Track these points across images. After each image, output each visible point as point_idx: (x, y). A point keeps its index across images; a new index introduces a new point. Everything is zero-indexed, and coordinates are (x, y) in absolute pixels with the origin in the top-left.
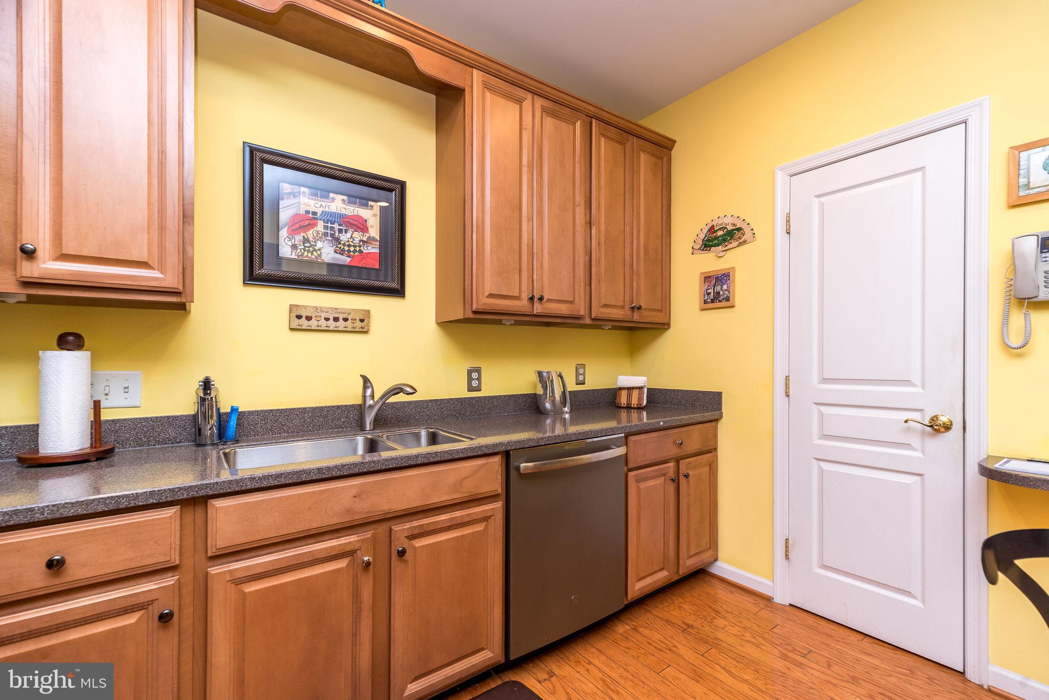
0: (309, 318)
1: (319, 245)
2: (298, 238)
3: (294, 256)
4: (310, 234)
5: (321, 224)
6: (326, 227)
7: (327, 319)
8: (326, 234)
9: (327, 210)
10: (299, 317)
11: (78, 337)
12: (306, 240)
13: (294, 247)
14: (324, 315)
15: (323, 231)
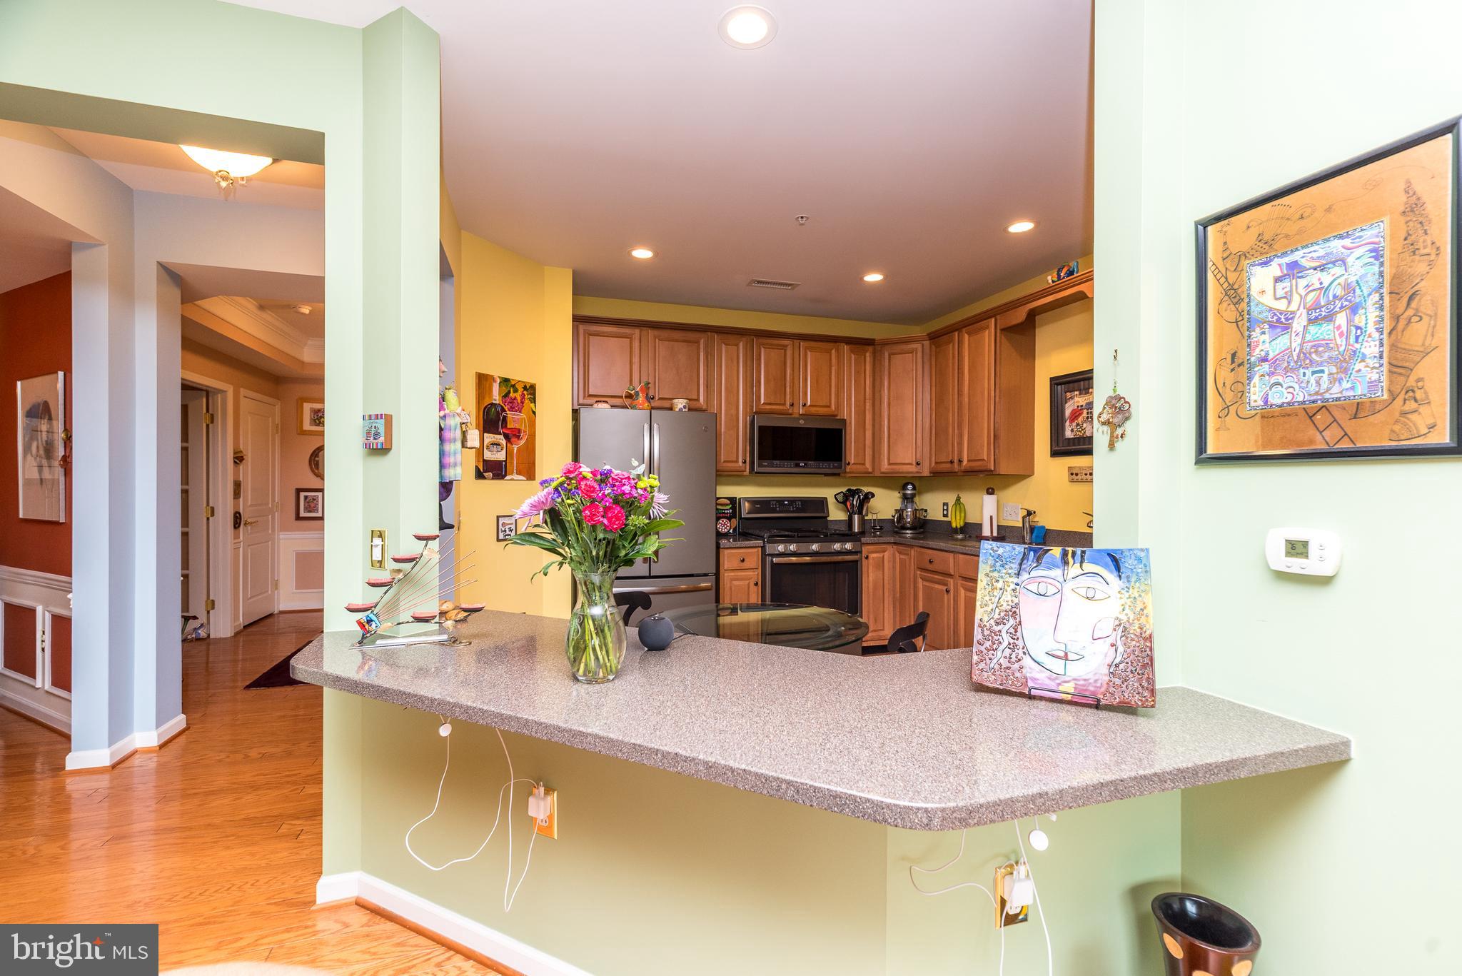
0: (1077, 475)
1: (1085, 425)
2: (1074, 424)
3: (1072, 437)
4: (1080, 420)
5: (1085, 411)
6: (1088, 413)
7: (1086, 474)
8: (1088, 418)
9: (1088, 401)
10: (1072, 474)
11: (993, 489)
12: (1078, 425)
13: (1072, 430)
14: (1084, 472)
15: (1086, 416)
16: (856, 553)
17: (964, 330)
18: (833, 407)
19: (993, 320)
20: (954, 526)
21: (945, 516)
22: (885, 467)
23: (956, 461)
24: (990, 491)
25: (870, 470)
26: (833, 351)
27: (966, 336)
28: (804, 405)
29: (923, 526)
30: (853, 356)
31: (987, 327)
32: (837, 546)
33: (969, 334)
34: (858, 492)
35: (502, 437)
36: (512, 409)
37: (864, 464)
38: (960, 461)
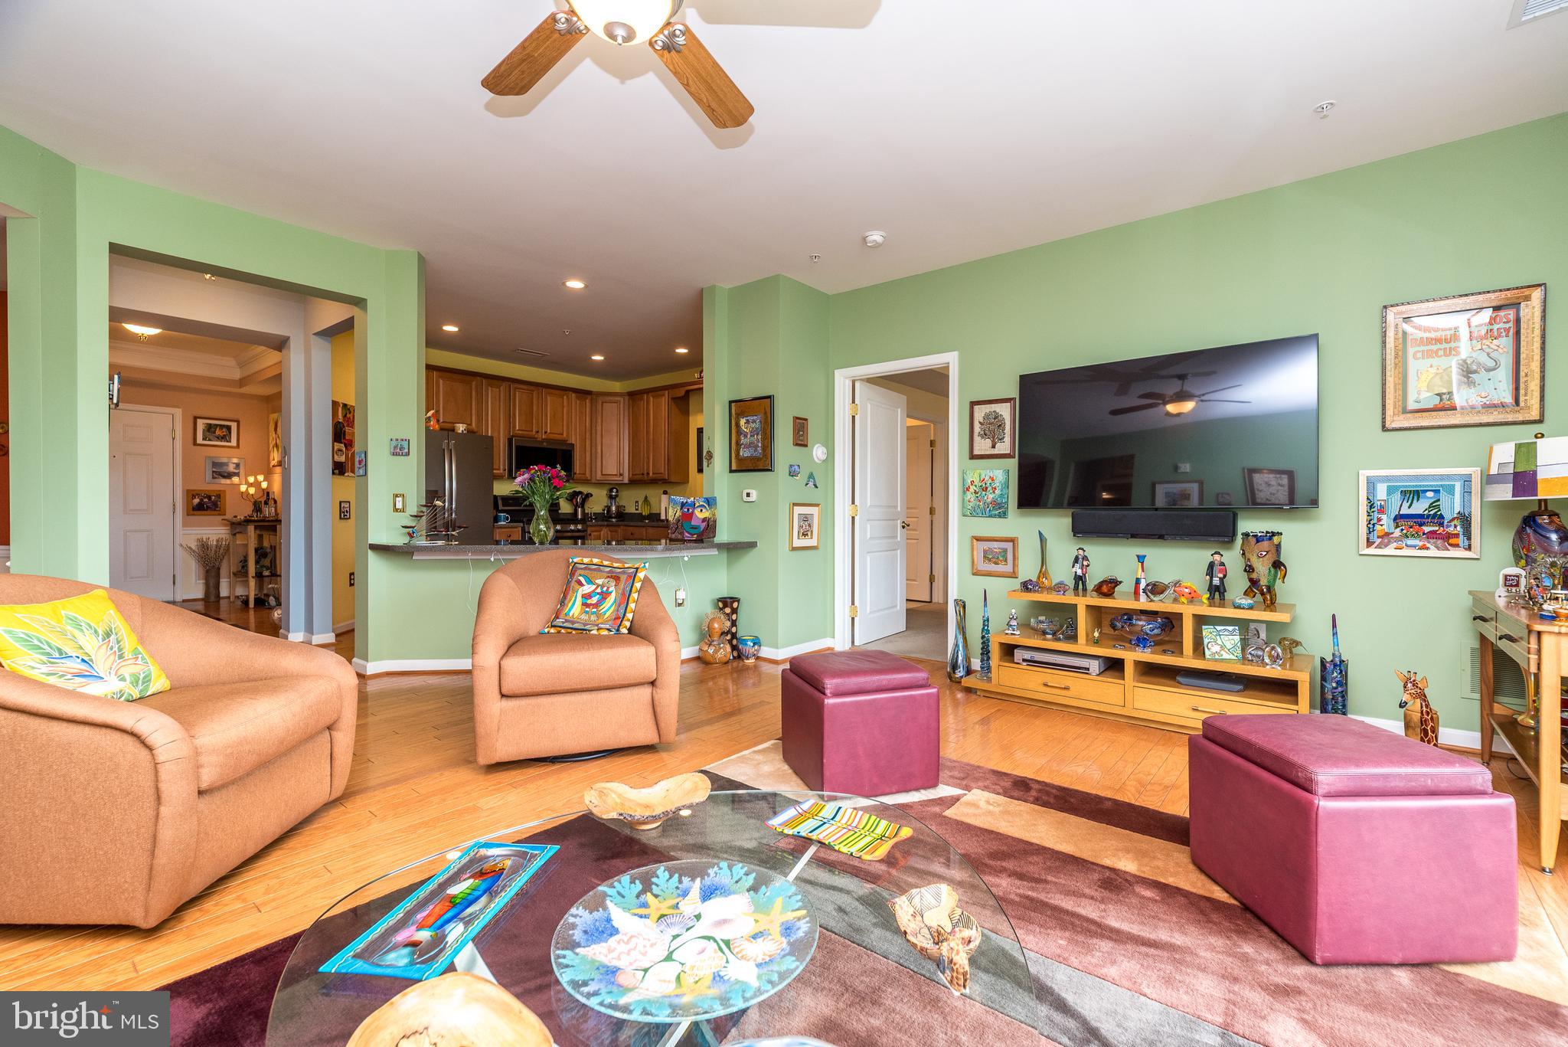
11: (667, 491)
16: (583, 531)
17: (650, 394)
18: (565, 435)
19: (667, 392)
20: (644, 514)
21: (636, 510)
22: (599, 476)
23: (645, 473)
24: (665, 493)
25: (589, 478)
26: (565, 397)
27: (651, 399)
28: (546, 432)
29: (621, 515)
30: (578, 402)
31: (664, 395)
32: (572, 527)
33: (653, 397)
34: (580, 493)
35: (343, 445)
36: (348, 426)
37: (585, 474)
38: (648, 474)
